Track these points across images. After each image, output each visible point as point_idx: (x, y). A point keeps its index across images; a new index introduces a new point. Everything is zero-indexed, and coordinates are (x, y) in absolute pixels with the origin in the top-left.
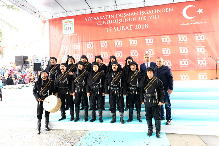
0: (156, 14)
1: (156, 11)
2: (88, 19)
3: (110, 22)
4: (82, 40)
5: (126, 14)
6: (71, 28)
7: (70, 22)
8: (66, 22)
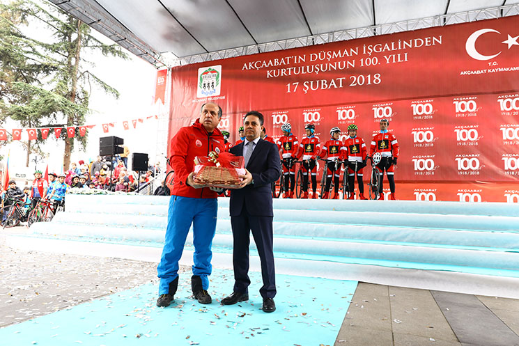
1: (402, 43)
2: (250, 65)
5: (332, 54)
6: (215, 85)
7: (214, 71)
8: (206, 73)
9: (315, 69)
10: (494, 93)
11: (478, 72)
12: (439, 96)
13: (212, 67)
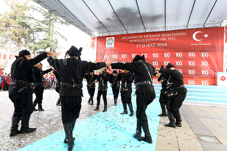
0: (174, 37)
1: (174, 34)
2: (124, 38)
3: (140, 41)
4: (119, 52)
5: (151, 36)
6: (112, 44)
7: (112, 39)
8: (109, 39)
9: (146, 40)
10: (200, 51)
11: (196, 44)
12: (184, 51)
13: (111, 38)
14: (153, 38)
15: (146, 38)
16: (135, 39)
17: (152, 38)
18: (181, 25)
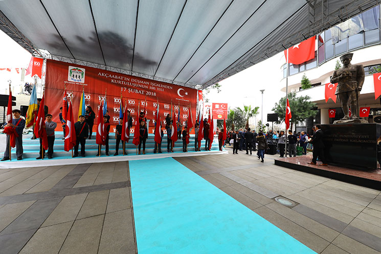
0: (162, 88)
1: (162, 85)
2: (103, 74)
3: (126, 83)
4: (94, 92)
6: (81, 77)
7: (80, 70)
8: (74, 69)
9: (133, 85)
10: (182, 106)
11: (180, 100)
12: (171, 104)
13: (79, 68)
14: (142, 84)
15: (133, 83)
16: (119, 80)
17: (140, 84)
18: (169, 79)
